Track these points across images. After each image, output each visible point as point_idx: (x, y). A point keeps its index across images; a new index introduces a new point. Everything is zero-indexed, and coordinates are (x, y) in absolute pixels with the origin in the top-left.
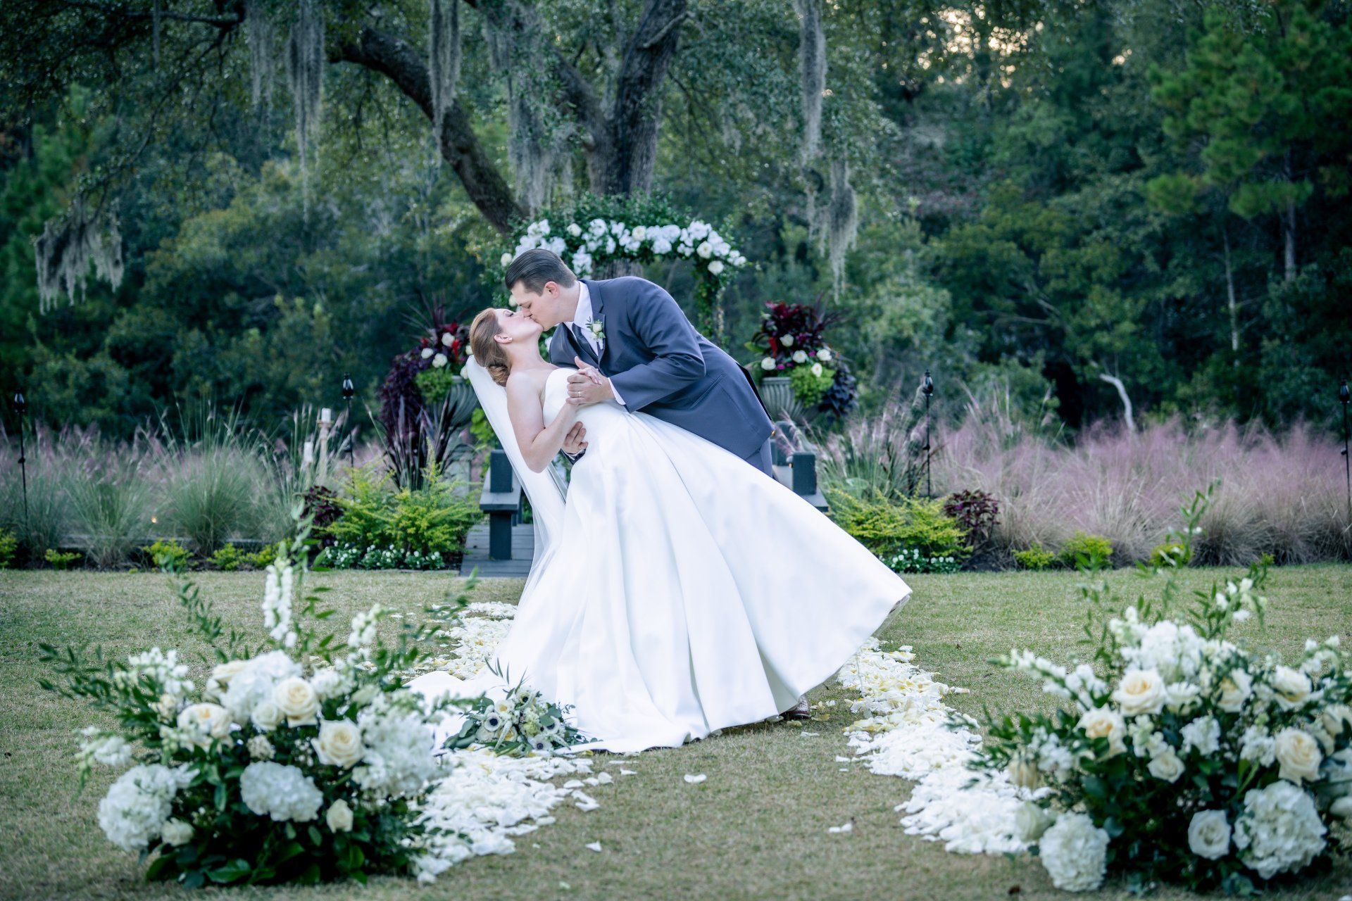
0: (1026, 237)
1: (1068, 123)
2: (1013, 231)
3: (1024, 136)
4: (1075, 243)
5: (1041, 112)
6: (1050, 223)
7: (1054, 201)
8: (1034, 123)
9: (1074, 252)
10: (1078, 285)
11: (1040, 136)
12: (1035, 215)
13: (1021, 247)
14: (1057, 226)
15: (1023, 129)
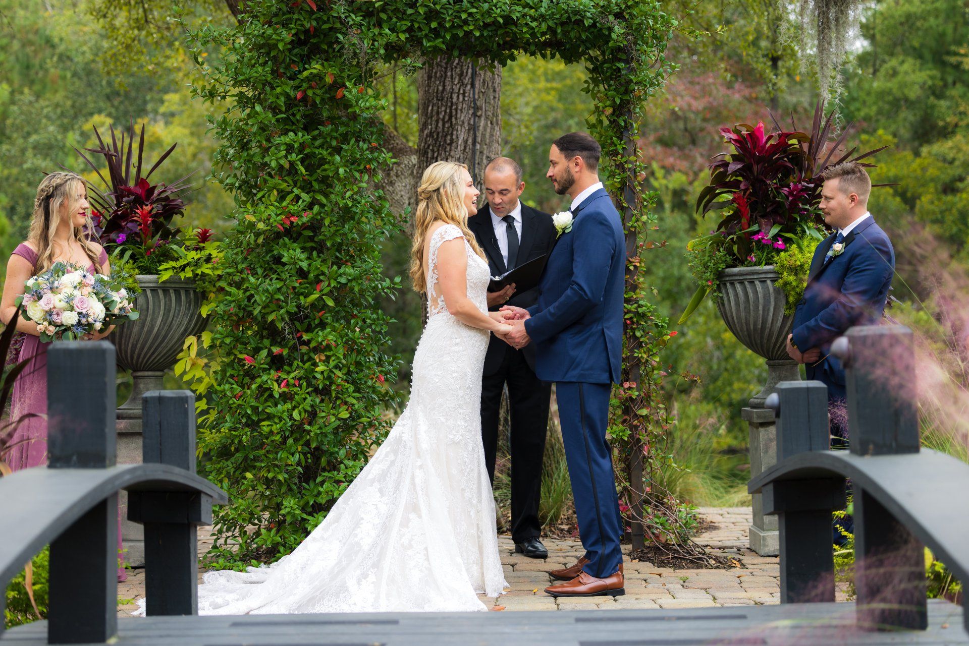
0: (902, 183)
1: (932, 78)
2: (888, 178)
3: (890, 92)
4: (950, 188)
5: (906, 67)
6: (924, 169)
7: (925, 150)
8: (899, 78)
9: (949, 198)
10: (955, 230)
11: (906, 91)
12: (908, 164)
13: (896, 193)
14: (932, 172)
15: (889, 85)
